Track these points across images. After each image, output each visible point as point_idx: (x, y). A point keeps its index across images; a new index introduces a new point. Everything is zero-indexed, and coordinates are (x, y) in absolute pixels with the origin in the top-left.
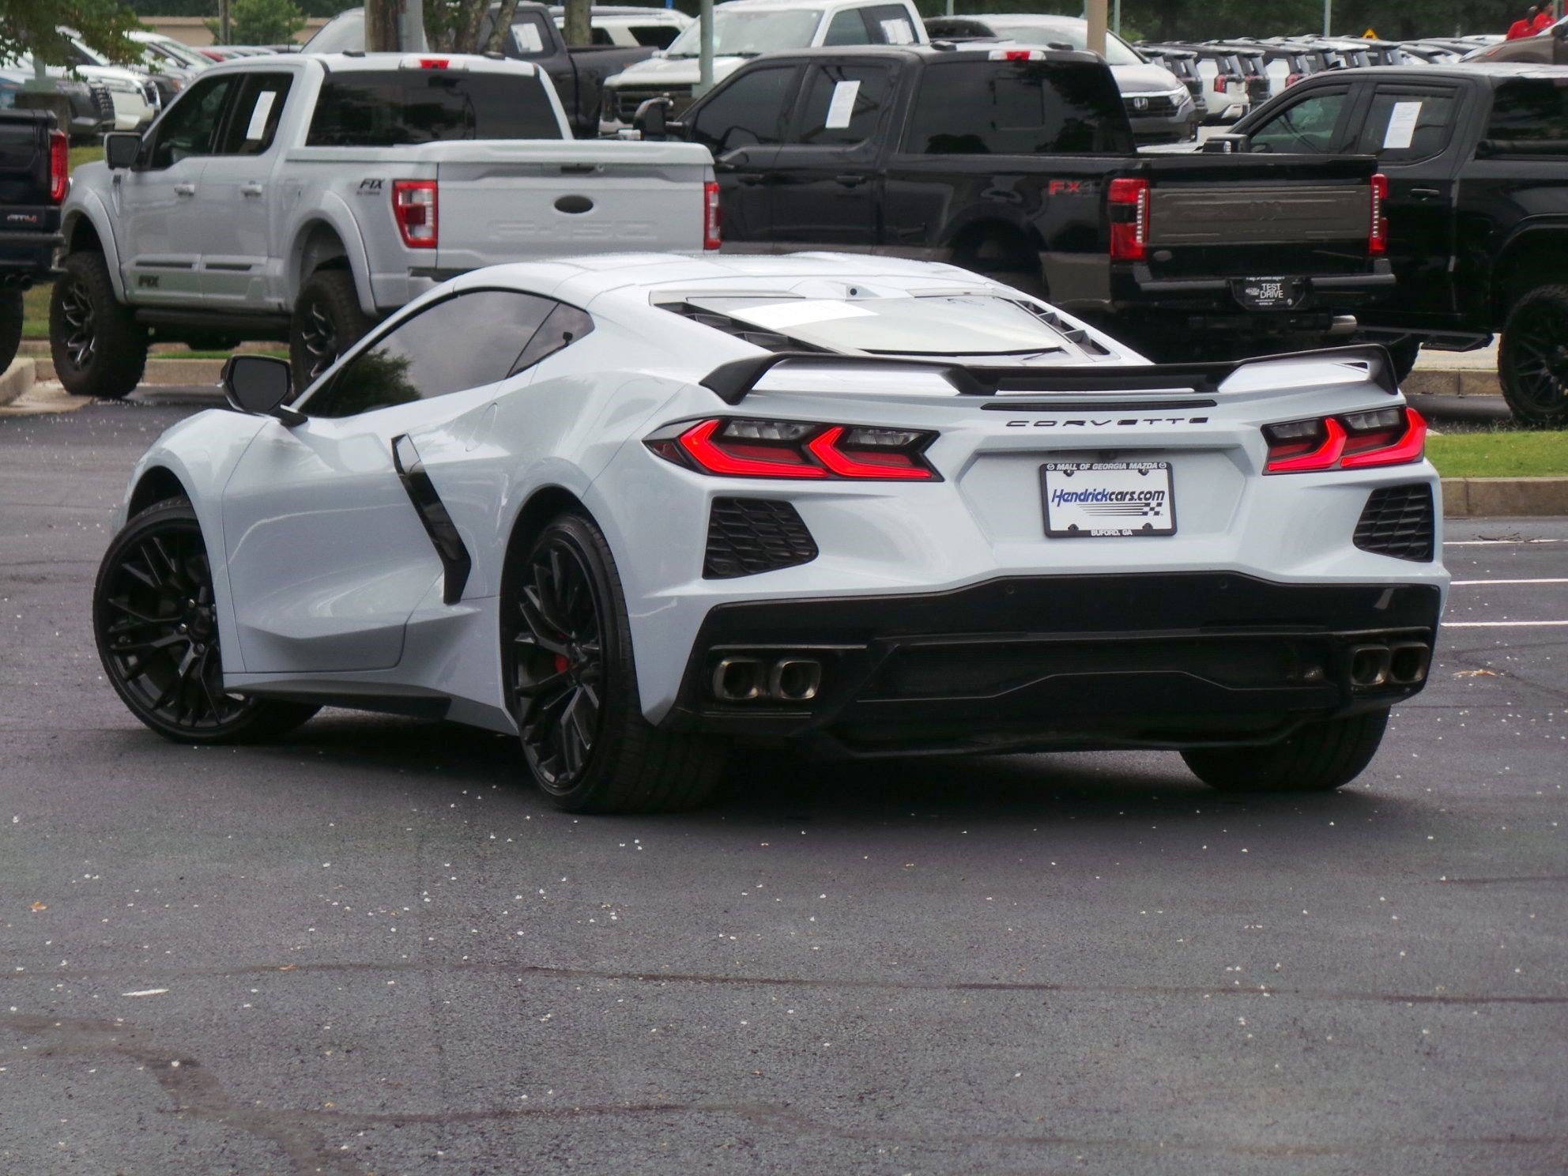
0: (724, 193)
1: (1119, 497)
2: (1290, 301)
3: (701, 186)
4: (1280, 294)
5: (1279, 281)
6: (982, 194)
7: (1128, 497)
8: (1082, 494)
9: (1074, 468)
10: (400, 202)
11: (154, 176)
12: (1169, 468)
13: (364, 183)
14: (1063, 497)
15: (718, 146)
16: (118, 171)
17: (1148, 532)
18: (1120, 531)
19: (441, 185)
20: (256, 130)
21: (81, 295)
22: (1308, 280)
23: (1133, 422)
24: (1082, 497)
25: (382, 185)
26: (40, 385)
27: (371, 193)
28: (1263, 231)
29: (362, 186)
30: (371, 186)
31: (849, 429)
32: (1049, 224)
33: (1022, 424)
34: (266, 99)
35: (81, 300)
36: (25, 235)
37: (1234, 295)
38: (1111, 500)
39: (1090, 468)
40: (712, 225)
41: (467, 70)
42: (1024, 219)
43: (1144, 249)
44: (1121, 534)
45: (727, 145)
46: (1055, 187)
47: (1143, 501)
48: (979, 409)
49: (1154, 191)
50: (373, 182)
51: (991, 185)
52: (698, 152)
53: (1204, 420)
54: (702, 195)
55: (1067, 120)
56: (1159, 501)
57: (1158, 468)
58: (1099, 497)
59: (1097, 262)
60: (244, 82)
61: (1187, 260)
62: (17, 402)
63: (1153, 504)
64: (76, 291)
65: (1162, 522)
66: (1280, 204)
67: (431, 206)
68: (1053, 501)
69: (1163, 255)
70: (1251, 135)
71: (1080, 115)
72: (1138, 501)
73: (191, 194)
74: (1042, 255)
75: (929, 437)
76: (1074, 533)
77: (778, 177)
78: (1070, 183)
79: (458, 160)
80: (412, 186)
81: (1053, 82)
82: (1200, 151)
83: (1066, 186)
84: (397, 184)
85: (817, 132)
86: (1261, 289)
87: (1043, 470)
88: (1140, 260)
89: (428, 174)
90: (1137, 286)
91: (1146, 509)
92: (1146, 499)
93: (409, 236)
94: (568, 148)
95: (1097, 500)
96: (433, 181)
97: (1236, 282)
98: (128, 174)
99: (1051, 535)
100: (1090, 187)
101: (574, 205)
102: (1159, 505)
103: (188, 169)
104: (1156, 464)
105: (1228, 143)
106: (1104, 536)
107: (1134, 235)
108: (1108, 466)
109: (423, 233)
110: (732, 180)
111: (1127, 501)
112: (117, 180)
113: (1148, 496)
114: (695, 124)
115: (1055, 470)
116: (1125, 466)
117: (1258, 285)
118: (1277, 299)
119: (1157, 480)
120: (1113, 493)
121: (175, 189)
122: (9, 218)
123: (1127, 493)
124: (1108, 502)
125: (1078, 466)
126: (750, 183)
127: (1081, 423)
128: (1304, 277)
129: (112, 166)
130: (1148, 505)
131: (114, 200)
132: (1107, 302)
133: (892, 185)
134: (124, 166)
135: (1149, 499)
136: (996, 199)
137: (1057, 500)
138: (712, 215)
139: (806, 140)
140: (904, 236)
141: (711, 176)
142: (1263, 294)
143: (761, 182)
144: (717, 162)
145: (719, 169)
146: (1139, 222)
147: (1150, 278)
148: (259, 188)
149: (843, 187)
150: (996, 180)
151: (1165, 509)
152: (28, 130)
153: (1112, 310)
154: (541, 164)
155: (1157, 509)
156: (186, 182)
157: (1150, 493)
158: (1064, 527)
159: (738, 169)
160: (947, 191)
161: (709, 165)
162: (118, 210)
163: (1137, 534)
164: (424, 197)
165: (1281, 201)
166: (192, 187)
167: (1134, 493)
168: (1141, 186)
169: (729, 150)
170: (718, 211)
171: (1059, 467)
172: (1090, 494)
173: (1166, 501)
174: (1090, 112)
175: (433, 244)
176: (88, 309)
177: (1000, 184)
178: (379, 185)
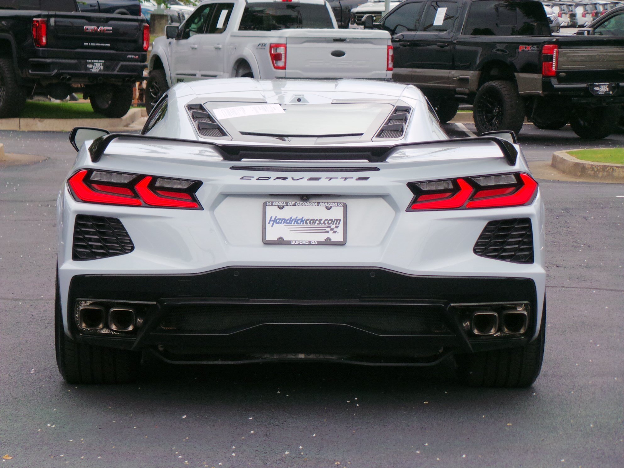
0: (395, 49)
1: (312, 222)
2: (611, 92)
3: (386, 47)
4: (607, 90)
5: (607, 85)
6: (493, 51)
7: (317, 222)
8: (288, 219)
9: (284, 204)
10: (272, 52)
11: (183, 42)
12: (345, 206)
13: (259, 45)
14: (276, 221)
15: (393, 32)
16: (170, 40)
17: (328, 243)
18: (310, 242)
19: (288, 46)
20: (220, 25)
21: (156, 86)
22: (618, 84)
23: (318, 179)
24: (288, 221)
25: (266, 45)
26: (142, 118)
27: (262, 49)
28: (601, 65)
29: (258, 46)
30: (262, 46)
31: (154, 178)
32: (518, 62)
33: (249, 178)
34: (224, 13)
35: (156, 87)
36: (133, 63)
37: (590, 90)
38: (306, 223)
39: (294, 205)
40: (390, 62)
41: (299, 2)
42: (508, 60)
43: (556, 72)
44: (310, 244)
45: (396, 32)
46: (522, 48)
47: (327, 225)
48: (229, 169)
49: (560, 50)
50: (263, 44)
51: (496, 47)
52: (386, 34)
53: (366, 179)
54: (386, 50)
55: (524, 23)
56: (337, 225)
57: (338, 206)
58: (299, 222)
59: (537, 76)
60: (216, 7)
61: (572, 76)
62: (131, 125)
63: (333, 226)
64: (155, 84)
65: (338, 237)
66: (608, 55)
67: (283, 54)
68: (269, 223)
69: (562, 74)
70: (595, 29)
71: (528, 21)
72: (323, 225)
73: (196, 49)
74: (516, 74)
75: (197, 184)
76: (281, 242)
77: (414, 43)
78: (527, 46)
79: (294, 36)
80: (277, 46)
81: (520, 8)
82: (575, 35)
83: (526, 48)
84: (272, 45)
85: (430, 27)
86: (600, 87)
87: (265, 205)
88: (553, 76)
89: (283, 41)
90: (553, 86)
91: (328, 229)
92: (328, 223)
93: (275, 65)
94: (336, 32)
95: (297, 223)
96: (285, 44)
97: (591, 85)
98: (174, 41)
99: (268, 243)
100: (535, 48)
101: (338, 54)
102: (337, 227)
103: (195, 39)
104: (336, 204)
105: (586, 32)
106: (299, 244)
107: (552, 67)
108: (308, 204)
109: (281, 64)
110: (397, 44)
111: (316, 224)
112: (170, 43)
113: (330, 222)
114: (384, 24)
115: (272, 205)
116: (316, 204)
117: (599, 86)
118: (606, 92)
119: (337, 213)
120: (308, 220)
121: (190, 47)
122: (127, 57)
123: (317, 220)
124: (305, 224)
125: (287, 203)
126: (404, 46)
127: (285, 179)
128: (616, 83)
129: (168, 38)
130: (329, 227)
131: (169, 51)
132: (541, 92)
133: (458, 47)
134: (172, 38)
135: (330, 224)
136: (498, 52)
137: (272, 223)
138: (390, 58)
139: (425, 30)
140: (462, 66)
141: (390, 43)
142: (601, 90)
143: (408, 46)
144: (392, 38)
145: (393, 41)
146: (554, 62)
147: (558, 83)
148: (220, 46)
149: (439, 48)
150: (497, 45)
151: (340, 229)
152: (135, 23)
153: (542, 95)
154: (326, 38)
155: (335, 230)
156: (194, 44)
157: (331, 220)
158: (275, 238)
159: (400, 41)
160: (480, 50)
161: (389, 39)
162: (170, 54)
163: (320, 244)
164: (281, 50)
165: (609, 54)
166: (196, 46)
167: (321, 220)
168: (555, 48)
169: (396, 33)
170: (392, 56)
171: (274, 203)
172: (294, 219)
173: (341, 225)
174: (533, 20)
175: (284, 68)
176: (159, 91)
177: (499, 47)
178: (265, 45)
